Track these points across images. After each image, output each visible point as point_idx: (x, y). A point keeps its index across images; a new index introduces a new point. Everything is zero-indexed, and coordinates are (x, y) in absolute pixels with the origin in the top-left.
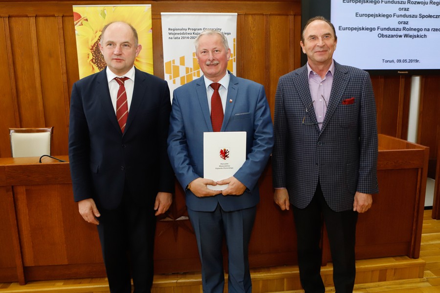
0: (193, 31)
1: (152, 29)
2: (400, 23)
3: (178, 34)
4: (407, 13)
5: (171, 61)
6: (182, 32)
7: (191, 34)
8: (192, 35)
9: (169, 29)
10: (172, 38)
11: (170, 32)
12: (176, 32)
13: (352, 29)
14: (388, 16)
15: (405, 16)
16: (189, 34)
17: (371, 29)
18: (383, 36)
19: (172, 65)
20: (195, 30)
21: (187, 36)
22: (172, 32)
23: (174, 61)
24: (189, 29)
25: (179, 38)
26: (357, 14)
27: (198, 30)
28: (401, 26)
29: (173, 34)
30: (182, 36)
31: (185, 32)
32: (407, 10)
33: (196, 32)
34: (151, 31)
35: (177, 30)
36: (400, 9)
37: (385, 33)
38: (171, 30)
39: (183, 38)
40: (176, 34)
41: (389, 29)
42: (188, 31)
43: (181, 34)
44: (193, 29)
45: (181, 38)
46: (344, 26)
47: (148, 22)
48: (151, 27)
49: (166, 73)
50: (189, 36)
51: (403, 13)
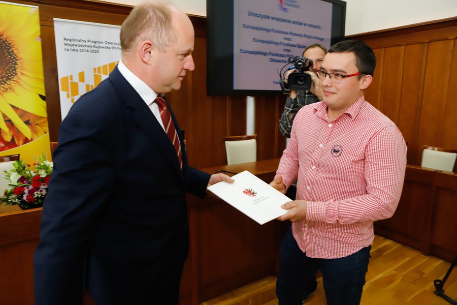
0: (94, 44)
1: (40, 36)
2: (285, 50)
3: (76, 46)
4: (290, 42)
5: (67, 77)
6: (80, 43)
7: (91, 47)
8: (93, 49)
9: (65, 39)
10: (68, 50)
11: (66, 42)
12: (73, 43)
13: (251, 53)
14: (276, 44)
15: (288, 45)
16: (88, 46)
17: (265, 54)
18: (273, 60)
19: (70, 81)
20: (95, 42)
21: (87, 48)
22: (69, 42)
23: (71, 77)
24: (89, 41)
25: (77, 51)
26: (254, 39)
27: (99, 43)
28: (286, 53)
29: (69, 45)
30: (81, 48)
31: (83, 43)
32: (289, 39)
33: (97, 45)
34: (40, 39)
35: (74, 40)
36: (285, 39)
37: (275, 58)
38: (68, 40)
39: (82, 51)
40: (73, 45)
41: (277, 55)
42: (87, 44)
43: (79, 46)
44: (93, 42)
45: (79, 50)
46: (245, 49)
47: (35, 28)
48: (39, 34)
49: (62, 90)
50: (89, 49)
51: (287, 42)
